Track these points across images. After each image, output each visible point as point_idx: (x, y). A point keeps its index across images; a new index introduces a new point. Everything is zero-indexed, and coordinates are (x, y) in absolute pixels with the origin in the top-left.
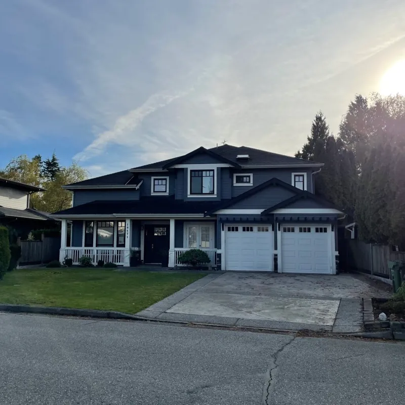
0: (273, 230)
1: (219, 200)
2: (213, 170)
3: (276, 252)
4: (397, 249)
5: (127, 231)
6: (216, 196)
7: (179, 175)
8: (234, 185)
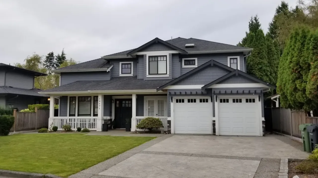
0: (212, 101)
1: (171, 78)
2: (166, 56)
3: (214, 119)
4: (312, 115)
5: (100, 104)
6: (168, 76)
7: (140, 60)
8: (183, 67)
